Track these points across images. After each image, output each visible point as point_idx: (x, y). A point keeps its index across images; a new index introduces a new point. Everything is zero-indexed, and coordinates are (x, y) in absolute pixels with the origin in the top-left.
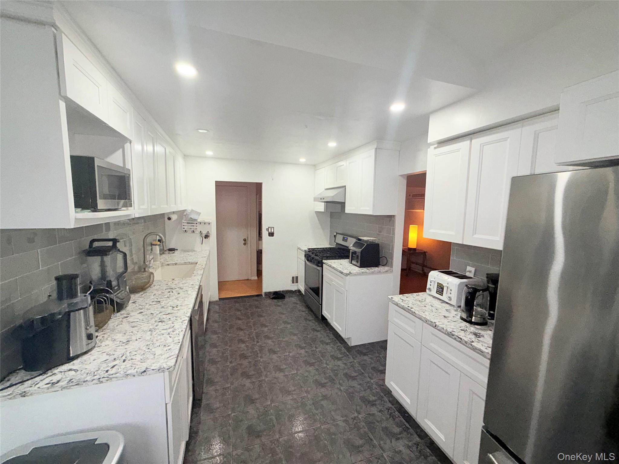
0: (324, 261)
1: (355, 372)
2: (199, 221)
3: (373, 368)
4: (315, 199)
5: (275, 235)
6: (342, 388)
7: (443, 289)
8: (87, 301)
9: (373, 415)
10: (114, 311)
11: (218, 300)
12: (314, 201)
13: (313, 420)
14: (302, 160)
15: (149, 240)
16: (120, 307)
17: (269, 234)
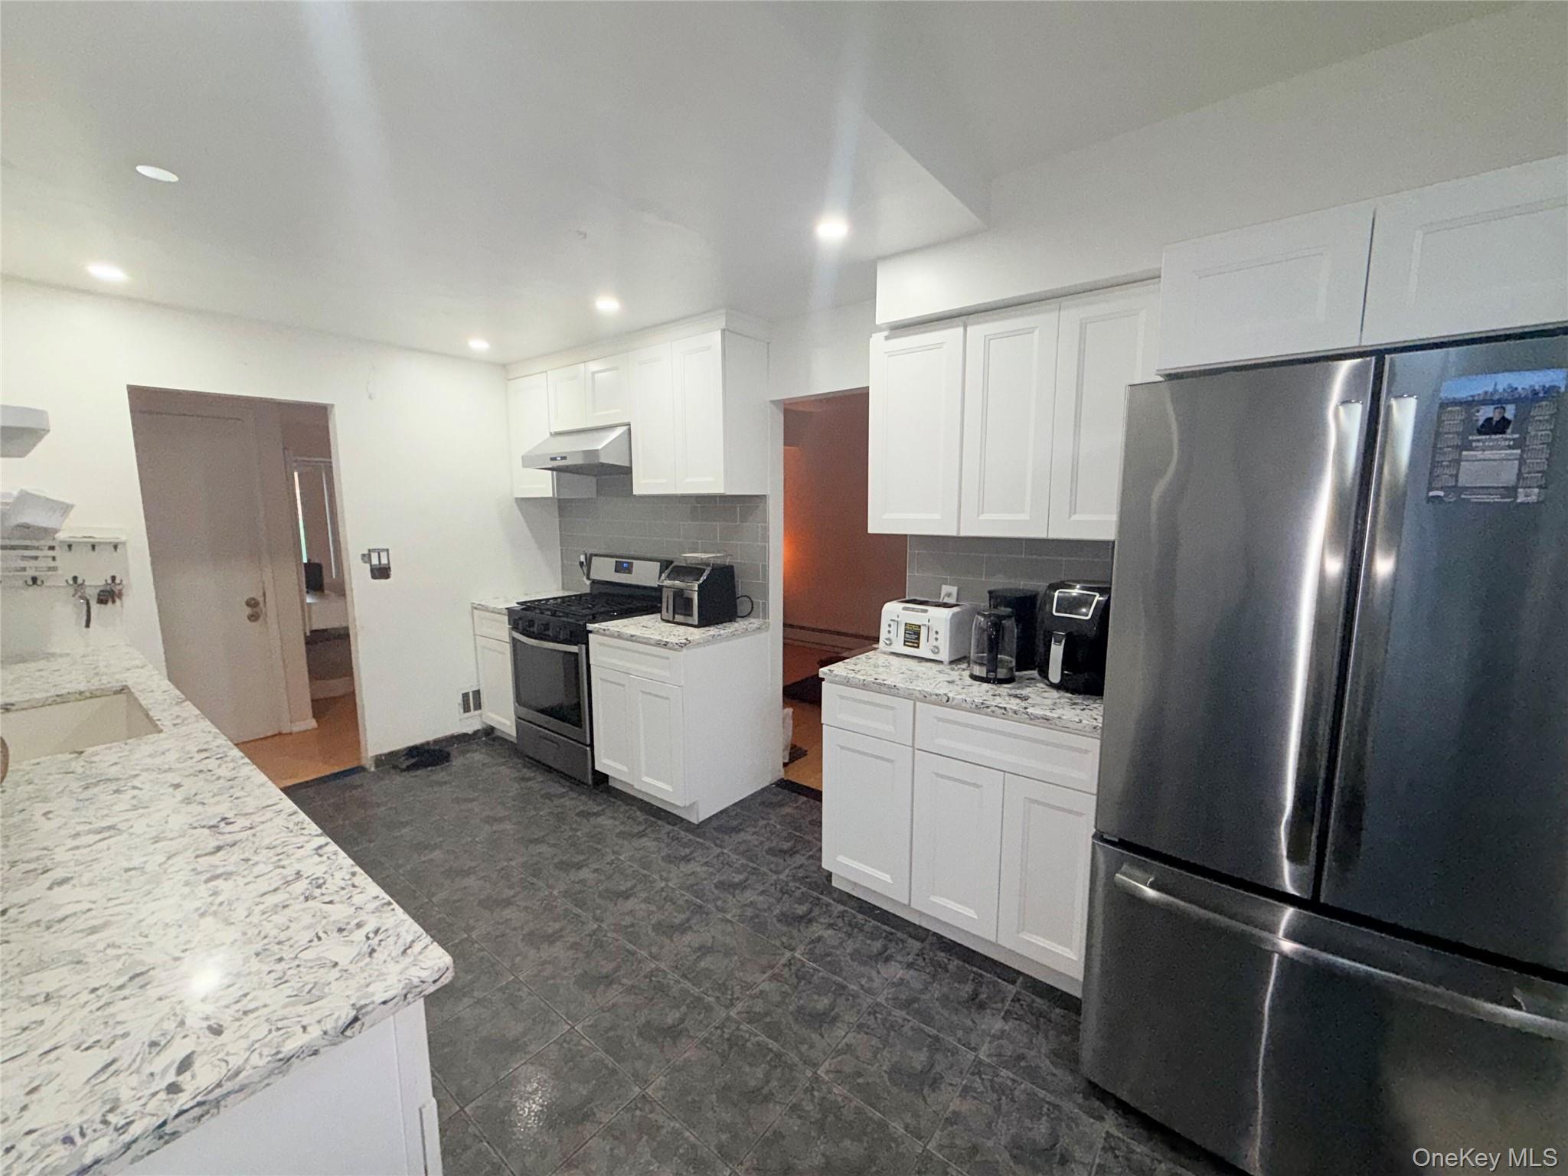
0: (590, 626)
1: (739, 872)
2: (62, 536)
3: (771, 851)
4: (528, 461)
5: (392, 573)
6: (729, 917)
7: (918, 634)
9: (819, 939)
12: (524, 466)
13: (704, 1011)
14: (479, 345)
17: (372, 571)
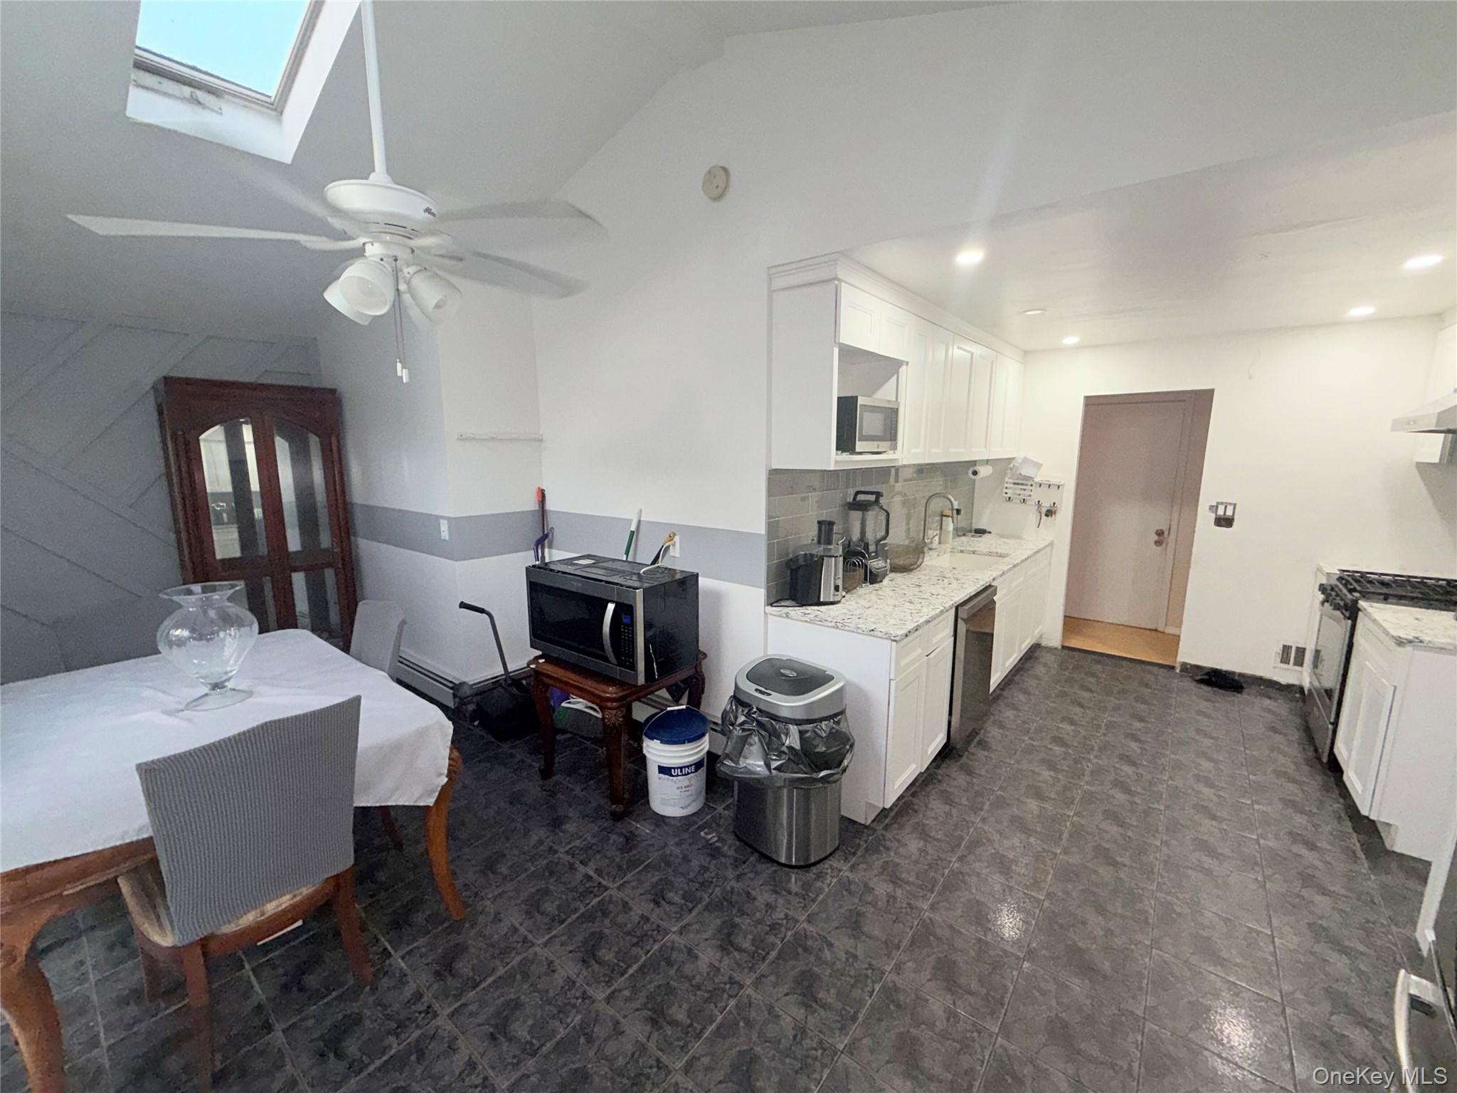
0: (1362, 605)
2: (1038, 479)
5: (1235, 523)
8: (838, 551)
10: (866, 579)
11: (1060, 647)
15: (936, 505)
16: (873, 578)
17: (1216, 519)
